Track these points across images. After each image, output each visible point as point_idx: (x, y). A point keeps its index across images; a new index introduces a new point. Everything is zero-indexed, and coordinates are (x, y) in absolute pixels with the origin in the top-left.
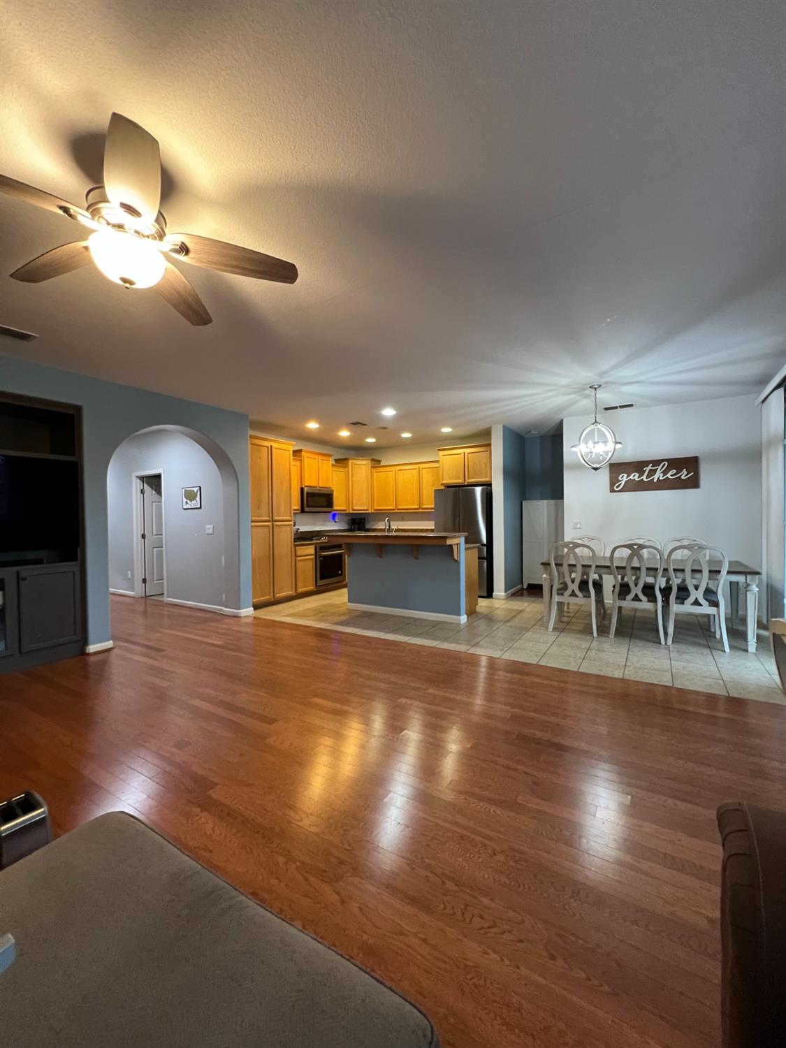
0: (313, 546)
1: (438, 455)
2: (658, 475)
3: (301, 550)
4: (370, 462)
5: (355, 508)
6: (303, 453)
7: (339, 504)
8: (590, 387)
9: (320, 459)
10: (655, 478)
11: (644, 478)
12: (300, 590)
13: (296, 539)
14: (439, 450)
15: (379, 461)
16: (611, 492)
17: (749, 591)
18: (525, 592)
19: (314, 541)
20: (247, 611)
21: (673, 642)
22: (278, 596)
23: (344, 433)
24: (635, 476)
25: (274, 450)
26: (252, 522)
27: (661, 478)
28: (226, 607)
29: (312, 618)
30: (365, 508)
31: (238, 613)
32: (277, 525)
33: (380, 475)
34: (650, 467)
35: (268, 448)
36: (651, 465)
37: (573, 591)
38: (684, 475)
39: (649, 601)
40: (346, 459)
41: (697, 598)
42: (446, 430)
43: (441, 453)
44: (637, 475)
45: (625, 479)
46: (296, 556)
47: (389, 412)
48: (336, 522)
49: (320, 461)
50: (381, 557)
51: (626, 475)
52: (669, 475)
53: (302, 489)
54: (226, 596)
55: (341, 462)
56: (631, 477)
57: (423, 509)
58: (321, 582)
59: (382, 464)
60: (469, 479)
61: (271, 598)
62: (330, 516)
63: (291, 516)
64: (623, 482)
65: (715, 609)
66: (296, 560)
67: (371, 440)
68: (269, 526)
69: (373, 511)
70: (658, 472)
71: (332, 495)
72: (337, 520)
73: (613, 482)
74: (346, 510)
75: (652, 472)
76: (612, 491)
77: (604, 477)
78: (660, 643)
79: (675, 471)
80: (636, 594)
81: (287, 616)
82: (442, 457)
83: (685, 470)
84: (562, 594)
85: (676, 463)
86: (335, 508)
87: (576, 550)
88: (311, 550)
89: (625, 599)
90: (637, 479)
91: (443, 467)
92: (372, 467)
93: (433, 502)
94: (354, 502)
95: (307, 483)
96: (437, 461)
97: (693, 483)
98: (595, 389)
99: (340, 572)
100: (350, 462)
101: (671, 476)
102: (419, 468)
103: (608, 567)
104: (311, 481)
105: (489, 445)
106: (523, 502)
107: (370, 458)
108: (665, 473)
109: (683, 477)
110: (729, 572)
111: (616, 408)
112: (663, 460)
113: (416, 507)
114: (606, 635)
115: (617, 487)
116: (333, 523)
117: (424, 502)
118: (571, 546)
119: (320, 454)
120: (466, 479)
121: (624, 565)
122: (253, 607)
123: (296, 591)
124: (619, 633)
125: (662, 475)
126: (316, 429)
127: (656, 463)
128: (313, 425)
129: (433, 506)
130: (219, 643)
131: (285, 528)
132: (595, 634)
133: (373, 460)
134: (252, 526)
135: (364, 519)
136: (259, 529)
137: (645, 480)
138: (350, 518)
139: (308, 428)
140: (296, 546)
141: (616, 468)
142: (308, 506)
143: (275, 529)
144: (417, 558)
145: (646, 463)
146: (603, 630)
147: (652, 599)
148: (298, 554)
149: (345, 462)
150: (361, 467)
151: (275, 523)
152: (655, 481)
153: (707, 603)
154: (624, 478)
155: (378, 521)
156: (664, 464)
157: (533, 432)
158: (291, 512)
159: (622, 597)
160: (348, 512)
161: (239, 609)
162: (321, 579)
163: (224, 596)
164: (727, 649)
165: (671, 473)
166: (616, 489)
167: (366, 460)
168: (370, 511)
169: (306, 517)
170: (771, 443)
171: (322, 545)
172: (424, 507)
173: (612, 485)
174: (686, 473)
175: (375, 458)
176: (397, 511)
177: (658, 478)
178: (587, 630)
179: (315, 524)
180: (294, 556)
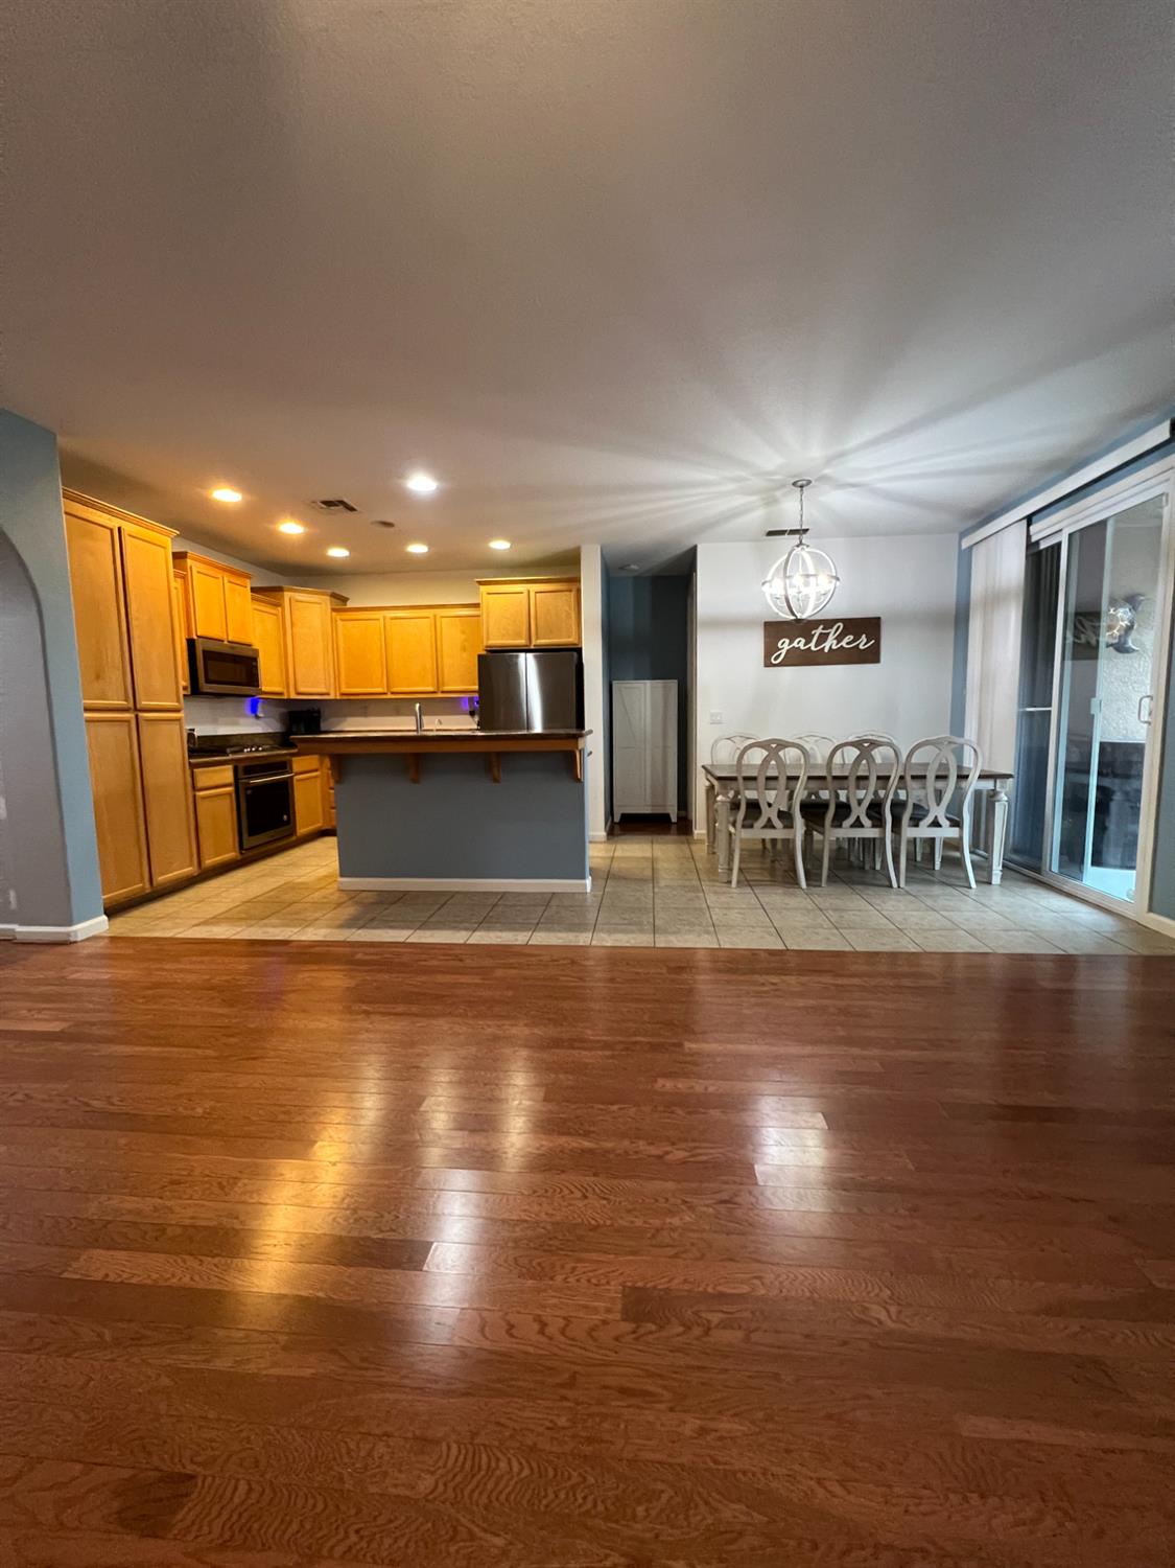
0: (230, 767)
1: (477, 592)
2: (830, 643)
3: (206, 777)
4: (328, 598)
5: (302, 690)
6: (189, 562)
7: (270, 680)
8: (794, 484)
9: (226, 579)
10: (827, 646)
11: (812, 645)
12: (209, 862)
13: (193, 752)
14: (480, 583)
15: (345, 600)
16: (766, 666)
17: (998, 801)
18: (617, 828)
19: (231, 757)
20: (96, 925)
21: (907, 882)
22: (161, 879)
23: (291, 528)
24: (800, 643)
25: (127, 540)
26: (87, 710)
27: (834, 647)
28: (21, 924)
29: (273, 920)
30: (324, 690)
31: (68, 934)
32: (148, 720)
33: (348, 628)
34: (820, 630)
35: (111, 530)
36: (822, 627)
37: (769, 820)
38: (863, 643)
39: (873, 826)
40: (280, 589)
41: (936, 817)
42: (500, 545)
43: (483, 588)
44: (803, 641)
45: (786, 647)
46: (194, 788)
47: (422, 483)
48: (257, 717)
49: (227, 585)
50: (415, 781)
51: (787, 641)
52: (843, 643)
53: (191, 643)
54: (18, 897)
55: (267, 593)
56: (795, 644)
57: (443, 692)
58: (249, 842)
59: (350, 605)
60: (537, 638)
61: (143, 888)
62: (247, 702)
63: (178, 701)
64: (784, 652)
65: (957, 829)
66: (195, 796)
67: (338, 553)
68: (128, 721)
69: (338, 697)
70: (831, 637)
71: (255, 659)
72: (261, 715)
73: (770, 650)
74: (281, 694)
75: (823, 638)
76: (768, 664)
77: (756, 643)
78: (891, 886)
79: (852, 637)
80: (858, 817)
81: (206, 923)
82: (485, 596)
83: (864, 636)
84: (751, 826)
85: (855, 626)
86: (264, 689)
87: (781, 753)
88: (226, 774)
89: (840, 826)
90: (802, 648)
91: (488, 616)
92: (334, 610)
93: (477, 681)
94: (299, 677)
95: (202, 629)
96: (477, 606)
97: (872, 656)
98: (802, 487)
99: (285, 817)
100: (287, 595)
101: (848, 644)
102: (435, 616)
103: (823, 778)
104: (209, 626)
105: (577, 580)
106: (614, 682)
107: (329, 591)
108: (839, 639)
109: (861, 647)
110: (981, 777)
111: (782, 533)
112: (837, 621)
113: (431, 689)
114: (818, 883)
115: (775, 659)
116: (253, 720)
117: (446, 679)
118: (774, 746)
119: (224, 570)
120: (533, 638)
121: (846, 774)
122: (106, 913)
123: (200, 863)
124: (834, 878)
125: (835, 642)
126: (236, 503)
127: (829, 624)
128: (226, 496)
129: (476, 687)
130: (55, 1027)
131: (165, 727)
132: (803, 884)
133: (334, 596)
134: (89, 721)
135: (319, 712)
136: (105, 730)
137: (813, 649)
138: (284, 710)
139: (217, 503)
140: (193, 766)
141: (775, 630)
142: (208, 681)
143: (145, 729)
144: (496, 780)
145: (814, 624)
146: (813, 877)
147: (878, 822)
148: (199, 784)
149: (278, 594)
150: (308, 608)
151: (141, 714)
152: (826, 650)
153: (948, 823)
154: (785, 645)
155: (346, 716)
156: (839, 627)
157: (633, 567)
158: (177, 692)
159: (836, 823)
160: (285, 697)
161: (70, 923)
162: (251, 833)
163: (12, 894)
164: (973, 885)
165: (846, 640)
166: (774, 662)
167: (323, 594)
168: (332, 697)
169: (201, 707)
170: (995, 599)
171: (248, 763)
172: (446, 688)
173: (768, 656)
174: (865, 640)
175: (338, 592)
176: (389, 696)
177: (831, 647)
178: (790, 880)
179: (215, 722)
180: (190, 788)
